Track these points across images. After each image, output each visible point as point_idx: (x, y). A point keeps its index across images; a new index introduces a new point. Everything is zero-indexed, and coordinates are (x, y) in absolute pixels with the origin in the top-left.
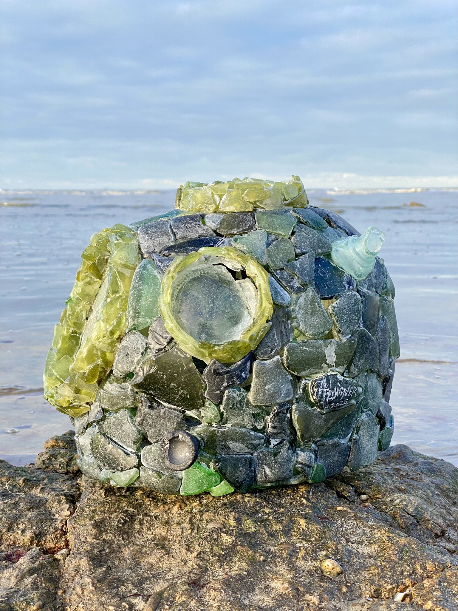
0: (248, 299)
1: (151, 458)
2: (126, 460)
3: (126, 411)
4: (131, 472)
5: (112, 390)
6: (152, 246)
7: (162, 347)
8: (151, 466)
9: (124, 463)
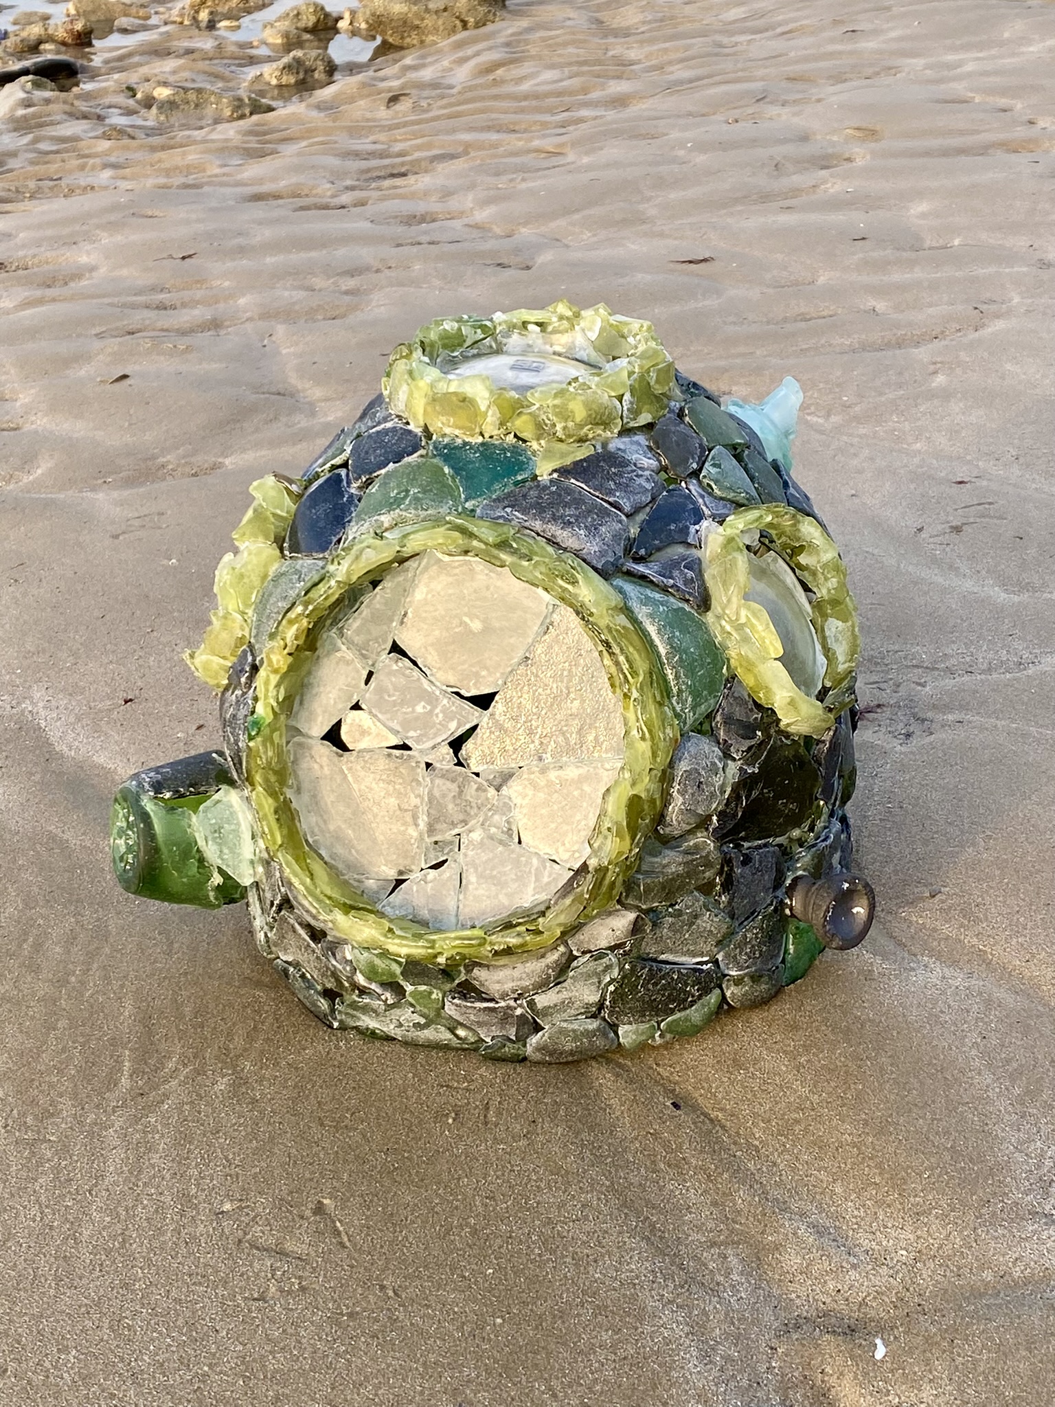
1: (746, 953)
2: (700, 983)
3: (696, 893)
4: (711, 998)
5: (664, 866)
6: (606, 547)
7: (753, 742)
8: (748, 967)
9: (698, 990)
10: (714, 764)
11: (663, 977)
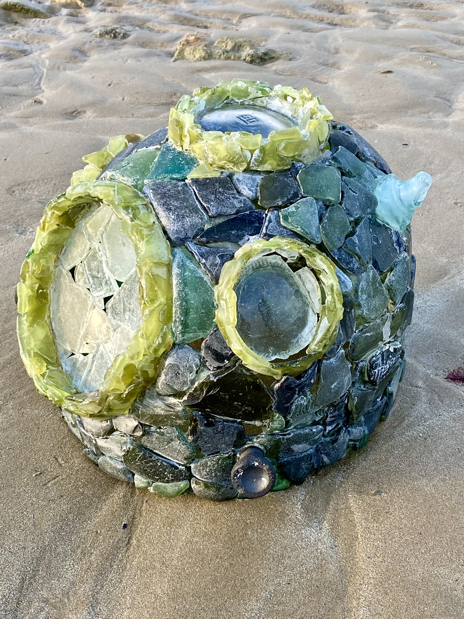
0: (310, 293)
1: (206, 471)
2: (174, 474)
3: (174, 428)
4: (181, 484)
5: (155, 407)
6: (182, 230)
7: (222, 365)
8: (206, 478)
9: (172, 477)
10: (191, 367)
11: (152, 461)
